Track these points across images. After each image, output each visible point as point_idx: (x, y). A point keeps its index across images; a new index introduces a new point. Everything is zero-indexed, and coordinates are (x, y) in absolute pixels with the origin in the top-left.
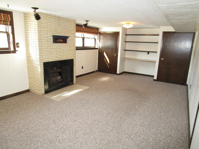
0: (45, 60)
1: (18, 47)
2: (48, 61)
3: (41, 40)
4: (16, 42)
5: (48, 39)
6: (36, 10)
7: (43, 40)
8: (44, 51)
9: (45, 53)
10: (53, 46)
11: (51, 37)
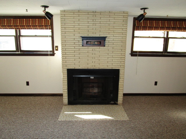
0: (69, 66)
1: (57, 50)
2: (74, 68)
3: (64, 43)
4: (55, 45)
5: (75, 41)
6: (46, 9)
7: (68, 43)
8: (69, 56)
9: (70, 58)
10: (83, 50)
11: (79, 39)
